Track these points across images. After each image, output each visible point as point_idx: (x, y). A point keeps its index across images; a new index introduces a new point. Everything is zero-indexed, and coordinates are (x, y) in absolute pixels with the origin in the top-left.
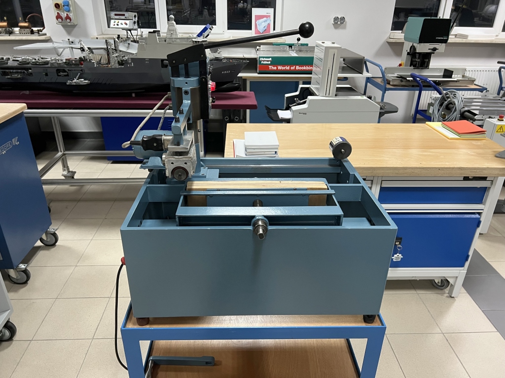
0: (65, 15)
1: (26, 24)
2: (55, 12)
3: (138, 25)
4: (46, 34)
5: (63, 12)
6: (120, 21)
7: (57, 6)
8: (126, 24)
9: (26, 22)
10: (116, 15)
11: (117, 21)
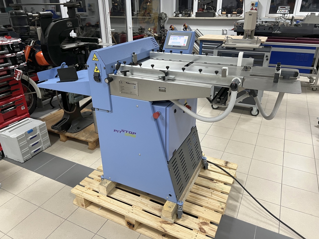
0: (255, 8)
1: (236, 13)
2: (250, 7)
3: (290, 12)
4: (242, 17)
5: (254, 7)
6: (282, 10)
7: (253, 4)
8: (285, 11)
9: (236, 12)
10: (281, 7)
11: (280, 10)
